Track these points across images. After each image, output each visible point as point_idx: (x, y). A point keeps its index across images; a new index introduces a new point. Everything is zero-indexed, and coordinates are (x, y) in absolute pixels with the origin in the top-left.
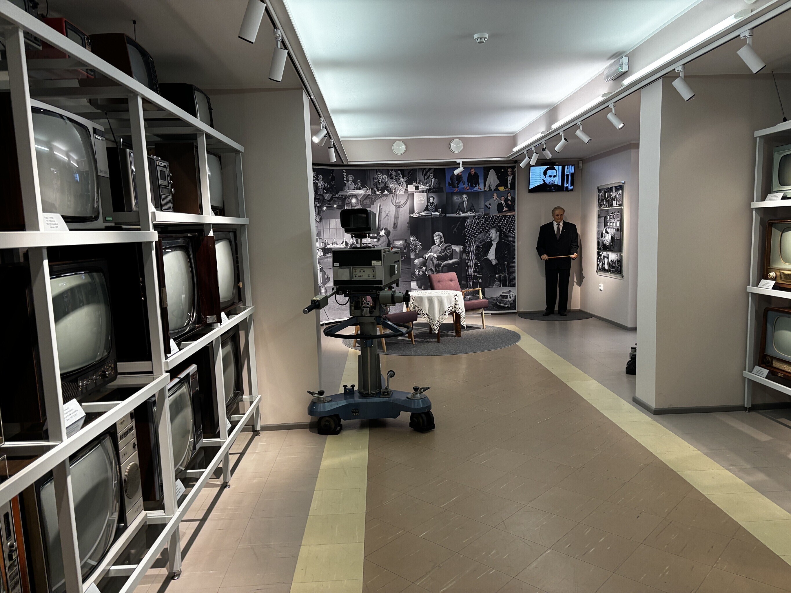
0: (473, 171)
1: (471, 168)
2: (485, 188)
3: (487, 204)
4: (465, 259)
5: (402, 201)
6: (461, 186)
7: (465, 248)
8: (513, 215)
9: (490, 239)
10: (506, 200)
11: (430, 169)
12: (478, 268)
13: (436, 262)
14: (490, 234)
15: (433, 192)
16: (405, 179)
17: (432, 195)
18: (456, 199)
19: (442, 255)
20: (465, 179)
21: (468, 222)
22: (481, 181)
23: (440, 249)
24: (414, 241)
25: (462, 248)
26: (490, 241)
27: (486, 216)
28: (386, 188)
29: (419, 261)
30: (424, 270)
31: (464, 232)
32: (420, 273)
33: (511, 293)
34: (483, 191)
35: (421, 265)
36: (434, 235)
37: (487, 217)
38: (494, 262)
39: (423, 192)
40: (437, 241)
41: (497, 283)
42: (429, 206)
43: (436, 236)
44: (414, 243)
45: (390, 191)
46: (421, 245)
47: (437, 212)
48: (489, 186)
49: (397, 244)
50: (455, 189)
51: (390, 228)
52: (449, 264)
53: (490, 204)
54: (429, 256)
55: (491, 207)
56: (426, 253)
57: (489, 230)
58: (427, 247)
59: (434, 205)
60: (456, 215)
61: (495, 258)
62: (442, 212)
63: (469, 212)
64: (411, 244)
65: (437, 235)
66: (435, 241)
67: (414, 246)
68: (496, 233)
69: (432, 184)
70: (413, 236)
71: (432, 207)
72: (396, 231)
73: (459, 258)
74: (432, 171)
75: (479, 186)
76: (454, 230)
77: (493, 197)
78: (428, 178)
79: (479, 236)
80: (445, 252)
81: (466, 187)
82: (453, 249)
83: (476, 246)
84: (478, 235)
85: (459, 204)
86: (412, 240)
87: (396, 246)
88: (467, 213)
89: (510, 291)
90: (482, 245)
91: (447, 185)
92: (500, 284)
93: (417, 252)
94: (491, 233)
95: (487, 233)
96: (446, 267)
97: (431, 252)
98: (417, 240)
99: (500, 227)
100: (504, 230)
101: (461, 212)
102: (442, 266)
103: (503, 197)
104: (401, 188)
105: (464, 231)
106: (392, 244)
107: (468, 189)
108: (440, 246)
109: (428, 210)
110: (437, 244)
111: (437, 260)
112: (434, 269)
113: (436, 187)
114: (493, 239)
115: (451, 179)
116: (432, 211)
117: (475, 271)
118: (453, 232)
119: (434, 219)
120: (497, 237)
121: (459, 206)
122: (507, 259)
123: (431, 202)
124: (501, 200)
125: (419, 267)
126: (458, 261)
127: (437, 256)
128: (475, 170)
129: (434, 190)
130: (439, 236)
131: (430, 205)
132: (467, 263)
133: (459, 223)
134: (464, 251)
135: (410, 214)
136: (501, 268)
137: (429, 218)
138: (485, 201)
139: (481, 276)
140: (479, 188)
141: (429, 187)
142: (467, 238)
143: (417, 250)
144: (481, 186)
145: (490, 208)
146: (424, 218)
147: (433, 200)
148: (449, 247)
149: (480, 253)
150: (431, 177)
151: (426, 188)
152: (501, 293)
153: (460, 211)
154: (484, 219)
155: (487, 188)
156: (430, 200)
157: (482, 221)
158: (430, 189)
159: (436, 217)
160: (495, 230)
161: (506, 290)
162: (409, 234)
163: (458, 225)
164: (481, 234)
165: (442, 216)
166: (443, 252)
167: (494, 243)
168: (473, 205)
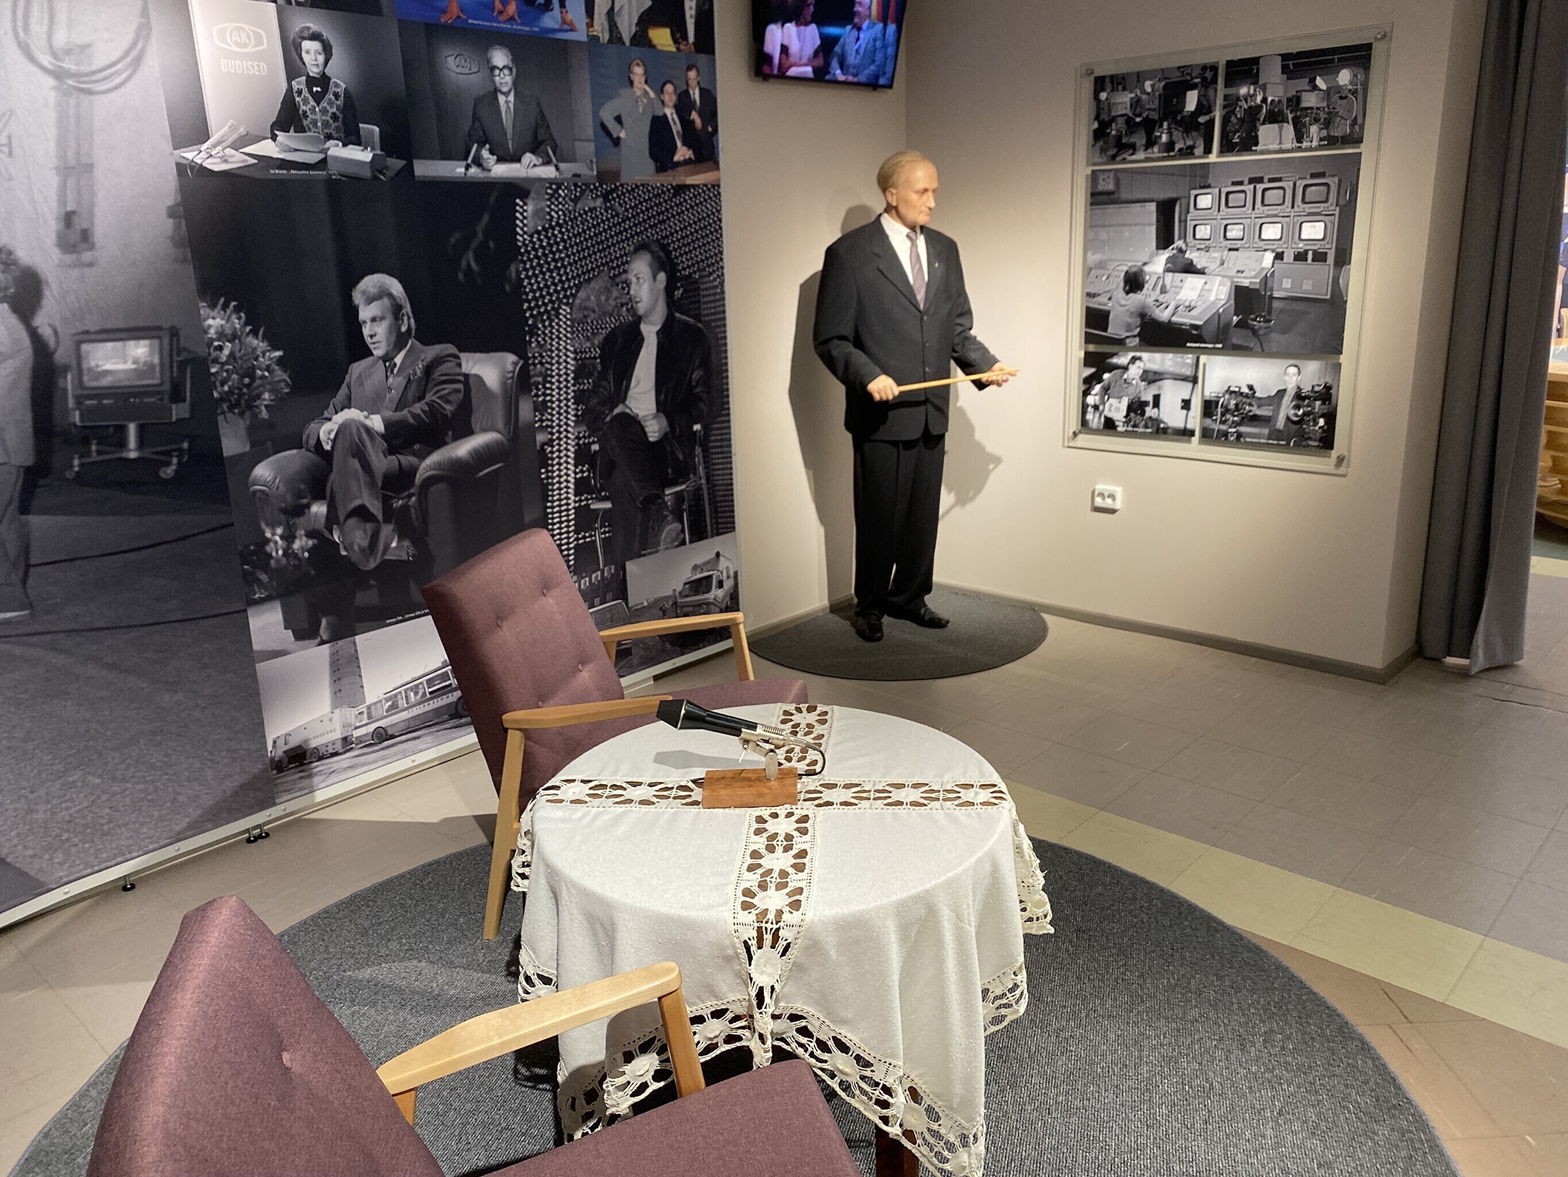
2: (590, 25)
3: (607, 116)
4: (532, 430)
5: (103, 39)
7: (526, 369)
8: (713, 186)
9: (632, 311)
10: (683, 105)
12: (592, 468)
13: (382, 463)
14: (629, 286)
15: (318, 2)
17: (314, 27)
19: (415, 416)
21: (528, 212)
23: (396, 382)
24: (233, 337)
25: (510, 368)
26: (630, 324)
27: (606, 182)
29: (279, 470)
30: (321, 524)
31: (514, 275)
32: (297, 545)
33: (723, 564)
34: (584, 39)
35: (300, 495)
36: (357, 297)
37: (612, 191)
38: (654, 430)
40: (375, 335)
41: (671, 528)
42: (306, 101)
43: (370, 300)
44: (232, 355)
46: (280, 361)
47: (359, 144)
48: (611, 13)
49: (108, 367)
52: (457, 465)
53: (618, 119)
54: (343, 428)
55: (622, 135)
56: (318, 416)
57: (625, 262)
58: (318, 375)
59: (336, 96)
60: (467, 167)
61: (658, 410)
62: (392, 146)
63: (528, 158)
64: (216, 361)
65: (373, 290)
66: (366, 331)
67: (235, 370)
68: (654, 277)
70: (225, 307)
71: (324, 111)
72: (86, 270)
73: (500, 425)
76: (464, 264)
77: (631, 83)
79: (582, 294)
80: (429, 397)
82: (467, 376)
83: (575, 352)
84: (578, 287)
85: (478, 101)
86: (221, 335)
87: (106, 382)
88: (518, 160)
89: (718, 555)
90: (602, 347)
92: (683, 531)
93: (264, 414)
94: (634, 280)
95: (619, 279)
96: (442, 486)
97: (348, 405)
98: (254, 333)
99: (664, 248)
100: (683, 262)
101: (492, 153)
102: (419, 478)
103: (669, 88)
105: (513, 268)
106: (66, 368)
107: (512, 19)
108: (398, 360)
109: (301, 129)
110: (378, 352)
111: (391, 451)
112: (375, 508)
114: (642, 308)
116: (329, 137)
117: (582, 487)
118: (461, 276)
119: (340, 188)
120: (657, 300)
121: (476, 117)
122: (702, 405)
123: (314, 71)
124: (663, 102)
125: (284, 511)
126: (497, 443)
127: (388, 424)
130: (386, 301)
131: (305, 93)
132: (543, 444)
133: (486, 218)
134: (520, 383)
135: (179, 142)
136: (681, 457)
137: (311, 180)
138: (599, 100)
139: (608, 505)
140: (564, 21)
142: (530, 308)
143: (259, 396)
144: (576, 8)
145: (619, 138)
146: (280, 182)
147: (321, 59)
148: (444, 368)
149: (596, 385)
152: (687, 574)
153: (481, 145)
154: (599, 202)
155: (600, 28)
156: (304, 55)
157: (591, 210)
159: (352, 177)
160: (651, 265)
161: (702, 552)
162: (191, 285)
163: (480, 229)
164: (592, 285)
165: (390, 173)
166: (421, 398)
167: (650, 332)
168: (543, 116)
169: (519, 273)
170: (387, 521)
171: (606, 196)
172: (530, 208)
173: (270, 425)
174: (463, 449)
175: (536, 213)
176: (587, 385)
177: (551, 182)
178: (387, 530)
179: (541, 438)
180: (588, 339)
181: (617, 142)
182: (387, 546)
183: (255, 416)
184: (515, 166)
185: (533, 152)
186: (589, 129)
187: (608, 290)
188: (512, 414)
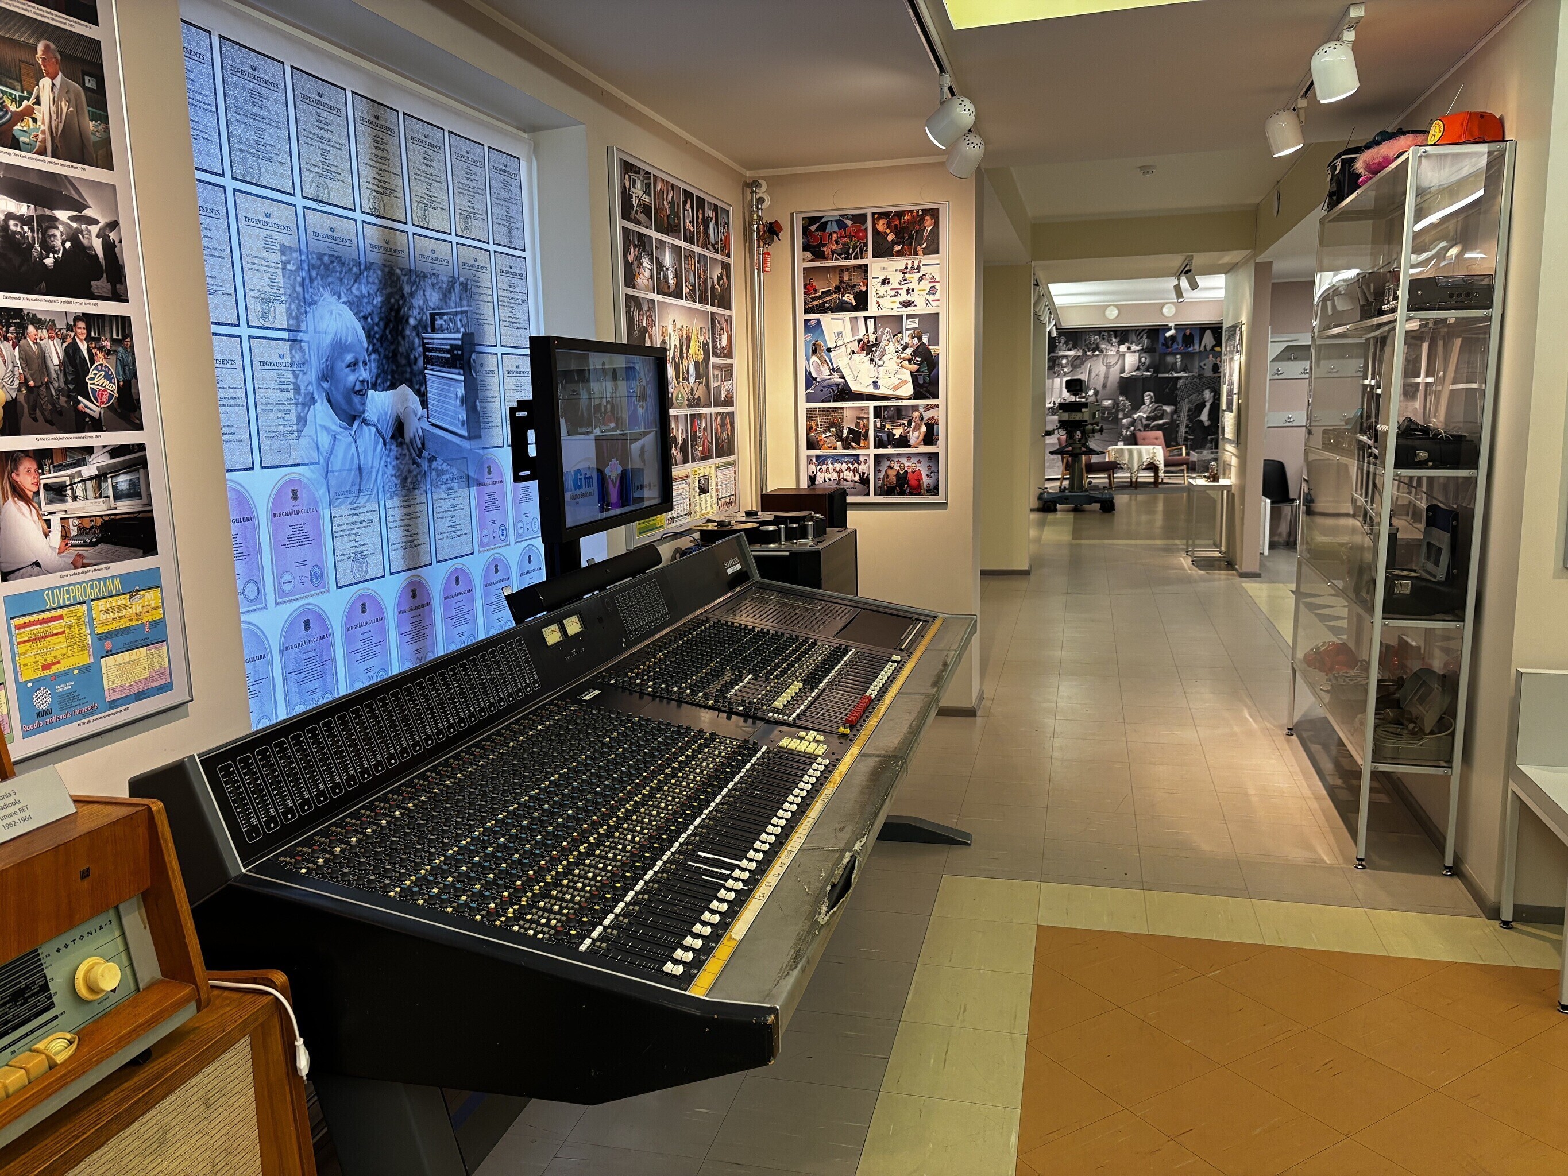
0: (1188, 332)
1: (1187, 329)
2: (1200, 349)
3: (1202, 364)
4: (1176, 420)
5: (1113, 361)
6: (1175, 346)
9: (1203, 399)
11: (1143, 330)
13: (1145, 422)
15: (1145, 352)
16: (1117, 340)
17: (1144, 356)
18: (1170, 359)
19: (1152, 415)
20: (1180, 339)
21: (1180, 382)
22: (1196, 341)
23: (1149, 410)
26: (1203, 402)
27: (1200, 376)
28: (1097, 348)
29: (1127, 421)
30: (1132, 429)
32: (1128, 433)
35: (1129, 425)
36: (1145, 395)
38: (1207, 424)
39: (1135, 352)
40: (1147, 401)
41: (1209, 445)
42: (1141, 366)
45: (1101, 351)
47: (1149, 372)
50: (1168, 349)
51: (1099, 388)
53: (1205, 365)
54: (1139, 416)
56: (1135, 413)
57: (1203, 391)
58: (1136, 408)
59: (1146, 365)
60: (1169, 375)
61: (1207, 421)
62: (1154, 372)
63: (1182, 373)
65: (1148, 394)
66: (1145, 401)
68: (1210, 394)
69: (1144, 344)
71: (1144, 368)
72: (1105, 391)
74: (1146, 332)
75: (1193, 346)
77: (1209, 358)
78: (1140, 339)
80: (1155, 412)
81: (1181, 348)
82: (1163, 409)
85: (1173, 364)
88: (1180, 373)
90: (1195, 406)
91: (1160, 346)
94: (1204, 394)
95: (1201, 393)
97: (1140, 412)
99: (1214, 388)
101: (1174, 372)
102: (1151, 426)
103: (1219, 358)
104: (1113, 349)
105: (1176, 391)
107: (1182, 350)
108: (1150, 406)
109: (1139, 370)
110: (1147, 404)
111: (1146, 420)
112: (1143, 428)
113: (1149, 347)
114: (1206, 399)
115: (1164, 340)
116: (1144, 371)
119: (1145, 379)
120: (1211, 398)
121: (1172, 367)
123: (1143, 362)
124: (1217, 361)
125: (1126, 427)
127: (1147, 416)
129: (1147, 350)
130: (1150, 396)
133: (1172, 383)
134: (1175, 412)
135: (1121, 374)
137: (1140, 378)
138: (1200, 362)
139: (1192, 437)
140: (1193, 349)
141: (1141, 348)
144: (1197, 346)
145: (1204, 368)
146: (1135, 378)
147: (1145, 360)
148: (1159, 408)
149: (1193, 413)
150: (1144, 337)
151: (1138, 348)
153: (1172, 371)
156: (1142, 360)
157: (1196, 381)
158: (1142, 350)
159: (1147, 377)
160: (1210, 391)
163: (1170, 385)
165: (1153, 376)
167: (1208, 405)
168: (1187, 365)
175: (1183, 382)
177: (1187, 376)
186: (1197, 366)
188: (1172, 416)
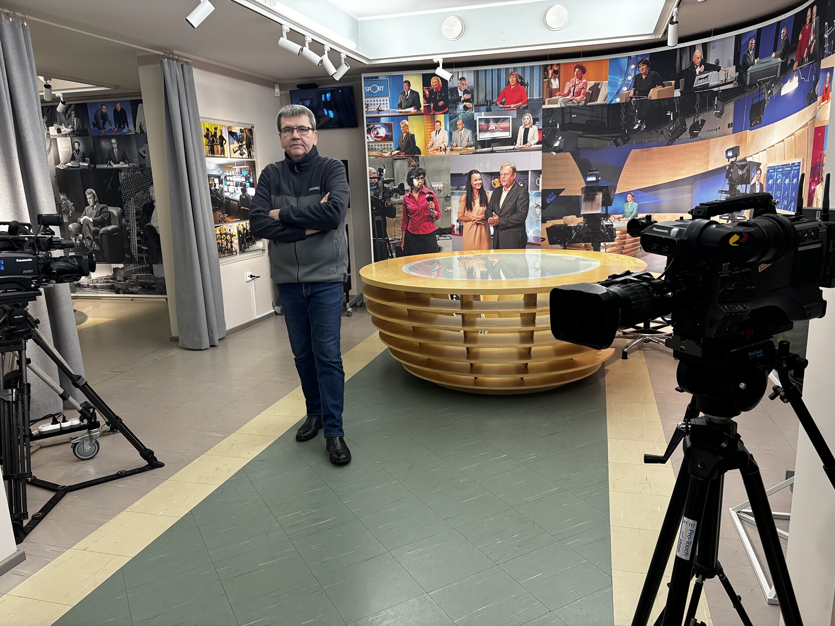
0: (118, 107)
1: (116, 103)
2: (135, 130)
3: (141, 151)
4: (125, 226)
6: (107, 127)
7: (123, 212)
9: (151, 199)
13: (93, 228)
14: (150, 193)
15: (77, 135)
16: (46, 120)
17: (77, 140)
18: (104, 144)
19: (99, 219)
20: (111, 117)
22: (130, 120)
23: (95, 211)
24: (65, 200)
25: (119, 211)
26: (151, 203)
29: (73, 226)
30: (81, 239)
32: (77, 242)
34: (134, 133)
35: (77, 232)
36: (86, 194)
37: (143, 170)
40: (90, 201)
42: (76, 155)
43: (89, 194)
44: (65, 203)
46: (73, 205)
47: (85, 162)
48: (140, 126)
50: (101, 131)
52: (108, 231)
53: (144, 152)
54: (85, 220)
55: (146, 155)
56: (80, 216)
57: (148, 186)
58: (80, 209)
59: (81, 153)
60: (108, 166)
62: (91, 162)
63: (121, 163)
65: (89, 192)
66: (88, 200)
67: (66, 206)
69: (74, 125)
70: (63, 194)
71: (79, 156)
73: (118, 224)
74: (73, 107)
75: (128, 127)
76: (108, 187)
77: (147, 143)
78: (69, 117)
79: (137, 195)
80: (101, 216)
81: (114, 129)
82: (109, 212)
83: (136, 208)
84: (136, 193)
85: (109, 151)
86: (63, 199)
88: (119, 163)
90: (143, 208)
91: (92, 127)
93: (70, 215)
94: (151, 191)
95: (147, 191)
96: (105, 235)
97: (85, 215)
98: (68, 199)
101: (113, 162)
102: (100, 233)
107: (116, 132)
108: (95, 207)
109: (75, 160)
110: (91, 205)
111: (94, 226)
112: (92, 238)
113: (80, 129)
114: (154, 199)
115: (95, 118)
116: (80, 161)
119: (83, 171)
121: (109, 155)
123: (77, 149)
125: (75, 234)
126: (117, 228)
127: (93, 220)
128: (120, 104)
129: (78, 133)
130: (92, 194)
131: (76, 153)
132: (128, 230)
134: (122, 215)
135: (56, 165)
137: (77, 170)
138: (139, 148)
139: (146, 248)
140: (128, 130)
141: (72, 129)
142: (124, 197)
143: (69, 211)
144: (131, 127)
146: (72, 171)
147: (78, 146)
148: (105, 209)
149: (141, 217)
150: (73, 115)
153: (110, 161)
154: (140, 172)
155: (138, 130)
156: (76, 146)
158: (73, 132)
159: (84, 169)
162: (58, 190)
163: (111, 179)
164: (139, 192)
165: (92, 168)
166: (100, 216)
168: (125, 153)
169: (120, 189)
170: (94, 241)
171: (142, 171)
172: (122, 174)
173: (71, 217)
174: (109, 228)
175: (124, 175)
176: (139, 217)
177: (127, 168)
178: (94, 243)
179: (128, 228)
180: (139, 206)
181: (144, 157)
182: (94, 246)
183: (69, 215)
184: (119, 165)
185: (123, 161)
187: (144, 194)
188: (120, 222)
